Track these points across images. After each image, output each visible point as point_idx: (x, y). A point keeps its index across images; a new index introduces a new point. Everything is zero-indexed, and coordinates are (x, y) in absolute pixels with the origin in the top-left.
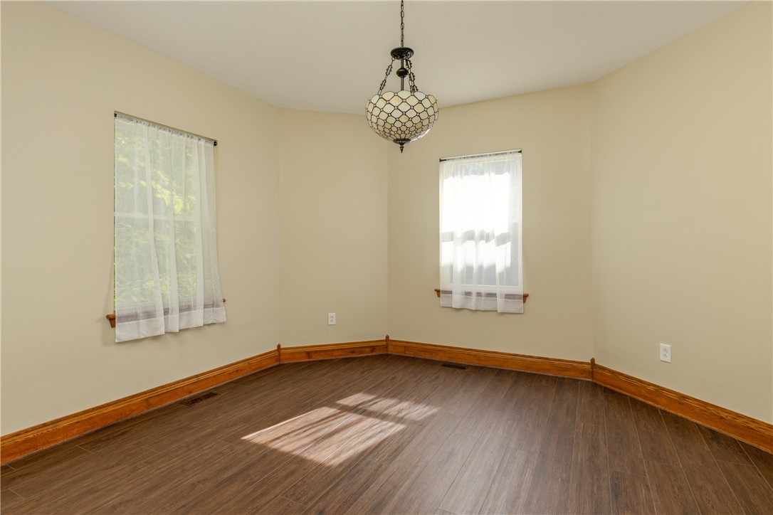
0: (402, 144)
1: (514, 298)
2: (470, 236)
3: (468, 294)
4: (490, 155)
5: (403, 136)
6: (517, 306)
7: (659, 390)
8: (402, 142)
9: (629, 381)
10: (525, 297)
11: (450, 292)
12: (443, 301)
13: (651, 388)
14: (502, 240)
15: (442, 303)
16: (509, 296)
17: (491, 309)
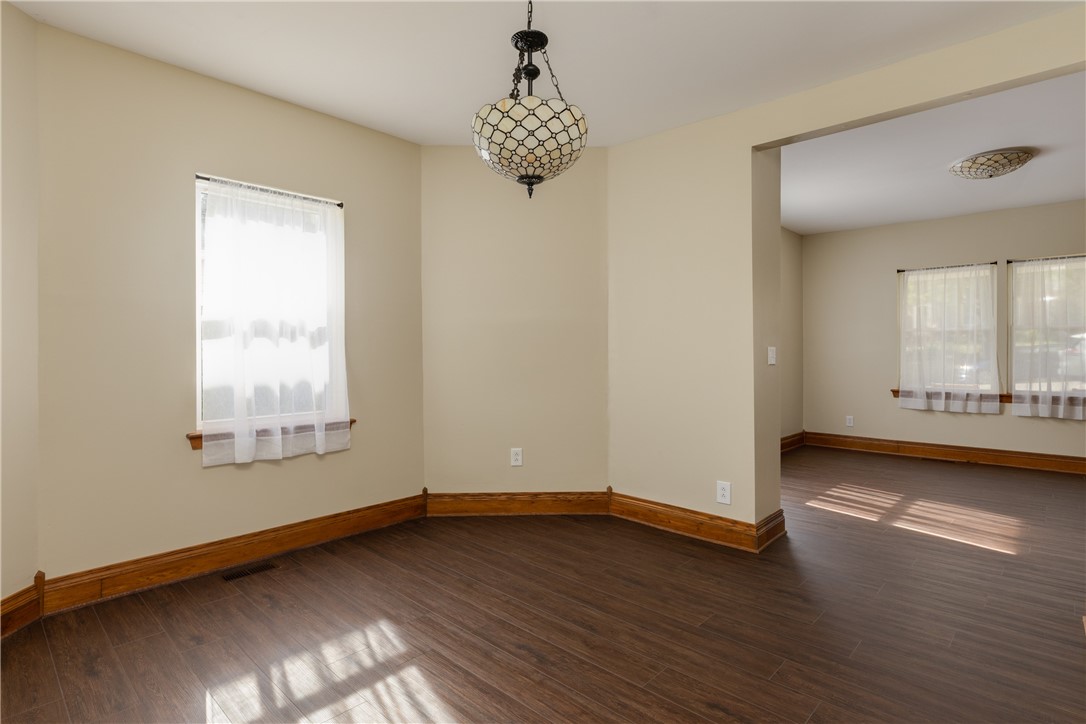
0: (530, 184)
1: (338, 429)
2: (261, 330)
3: (263, 433)
4: (295, 197)
5: (530, 171)
6: (341, 439)
7: (511, 497)
8: (530, 181)
9: (477, 498)
10: (353, 422)
11: (229, 436)
12: (209, 454)
13: (503, 498)
14: (317, 339)
15: (207, 460)
16: (331, 427)
17: (303, 452)
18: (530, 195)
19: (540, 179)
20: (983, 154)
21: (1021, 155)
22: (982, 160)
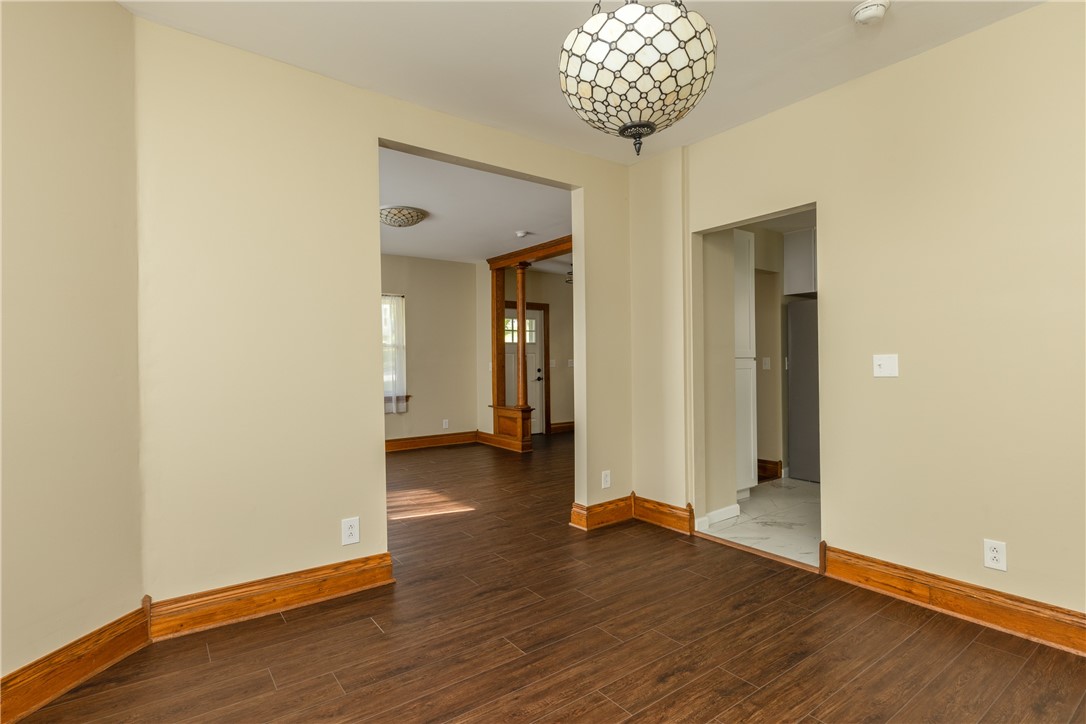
0: (638, 136)
8: (637, 132)
18: (638, 151)
19: (650, 127)
20: (408, 208)
21: (421, 215)
22: (405, 212)
